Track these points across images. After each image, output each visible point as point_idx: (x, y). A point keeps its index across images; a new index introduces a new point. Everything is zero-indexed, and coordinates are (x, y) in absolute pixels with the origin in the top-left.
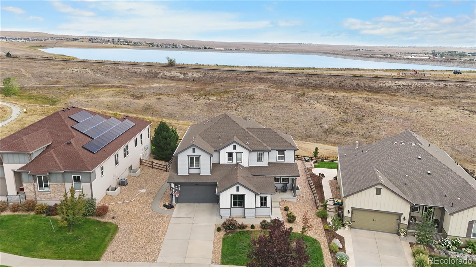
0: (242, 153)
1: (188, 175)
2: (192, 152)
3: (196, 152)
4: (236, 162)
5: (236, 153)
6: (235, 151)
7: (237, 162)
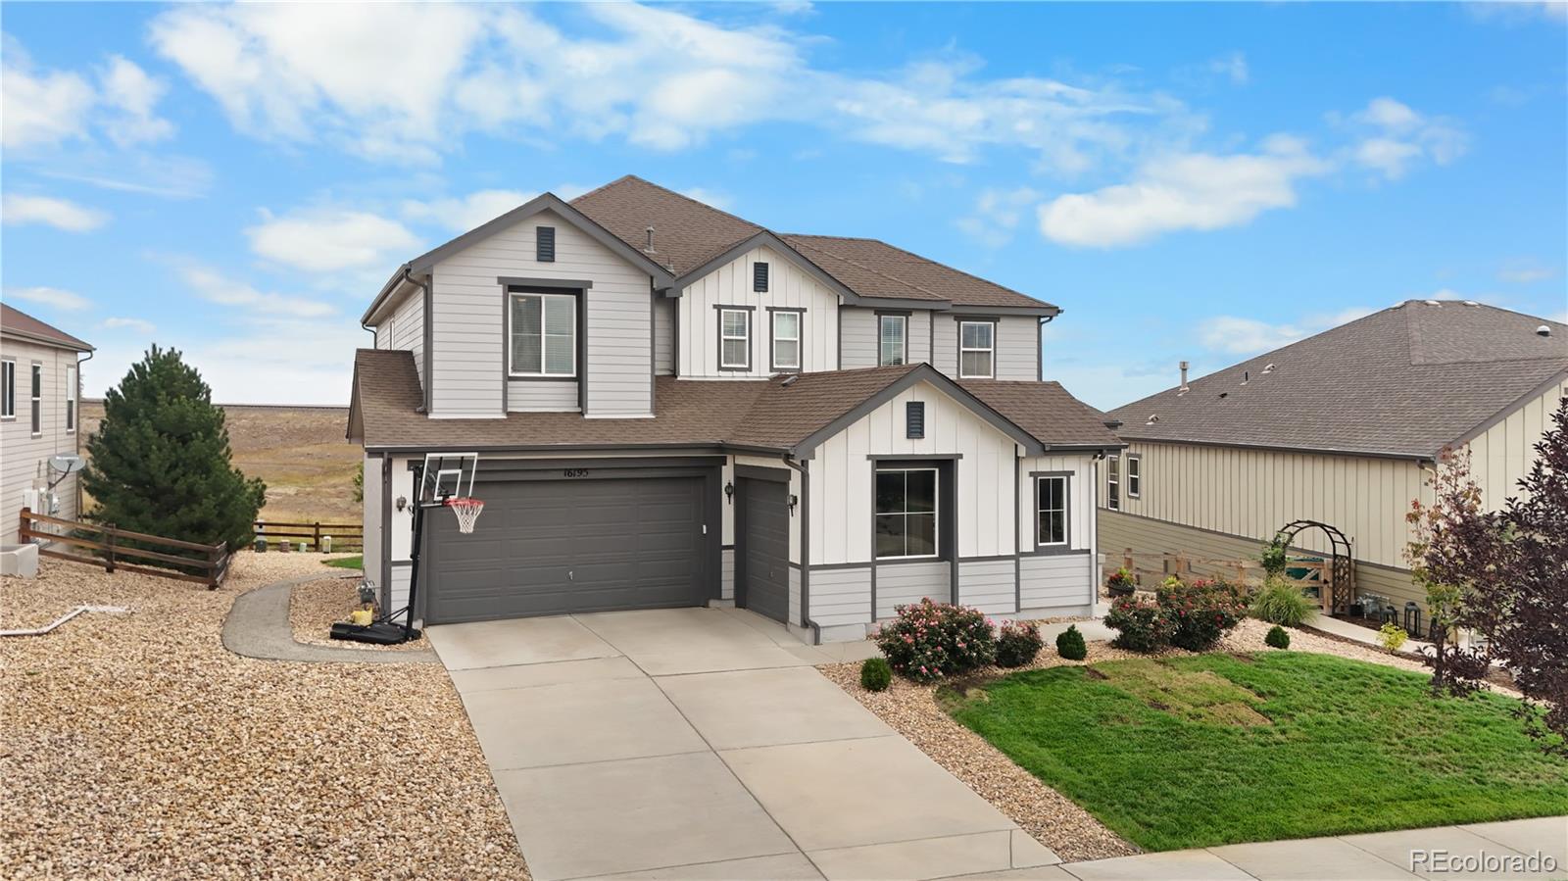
0: (802, 310)
1: (505, 417)
2: (534, 256)
3: (557, 257)
4: (772, 369)
5: (771, 309)
6: (762, 300)
7: (775, 366)
